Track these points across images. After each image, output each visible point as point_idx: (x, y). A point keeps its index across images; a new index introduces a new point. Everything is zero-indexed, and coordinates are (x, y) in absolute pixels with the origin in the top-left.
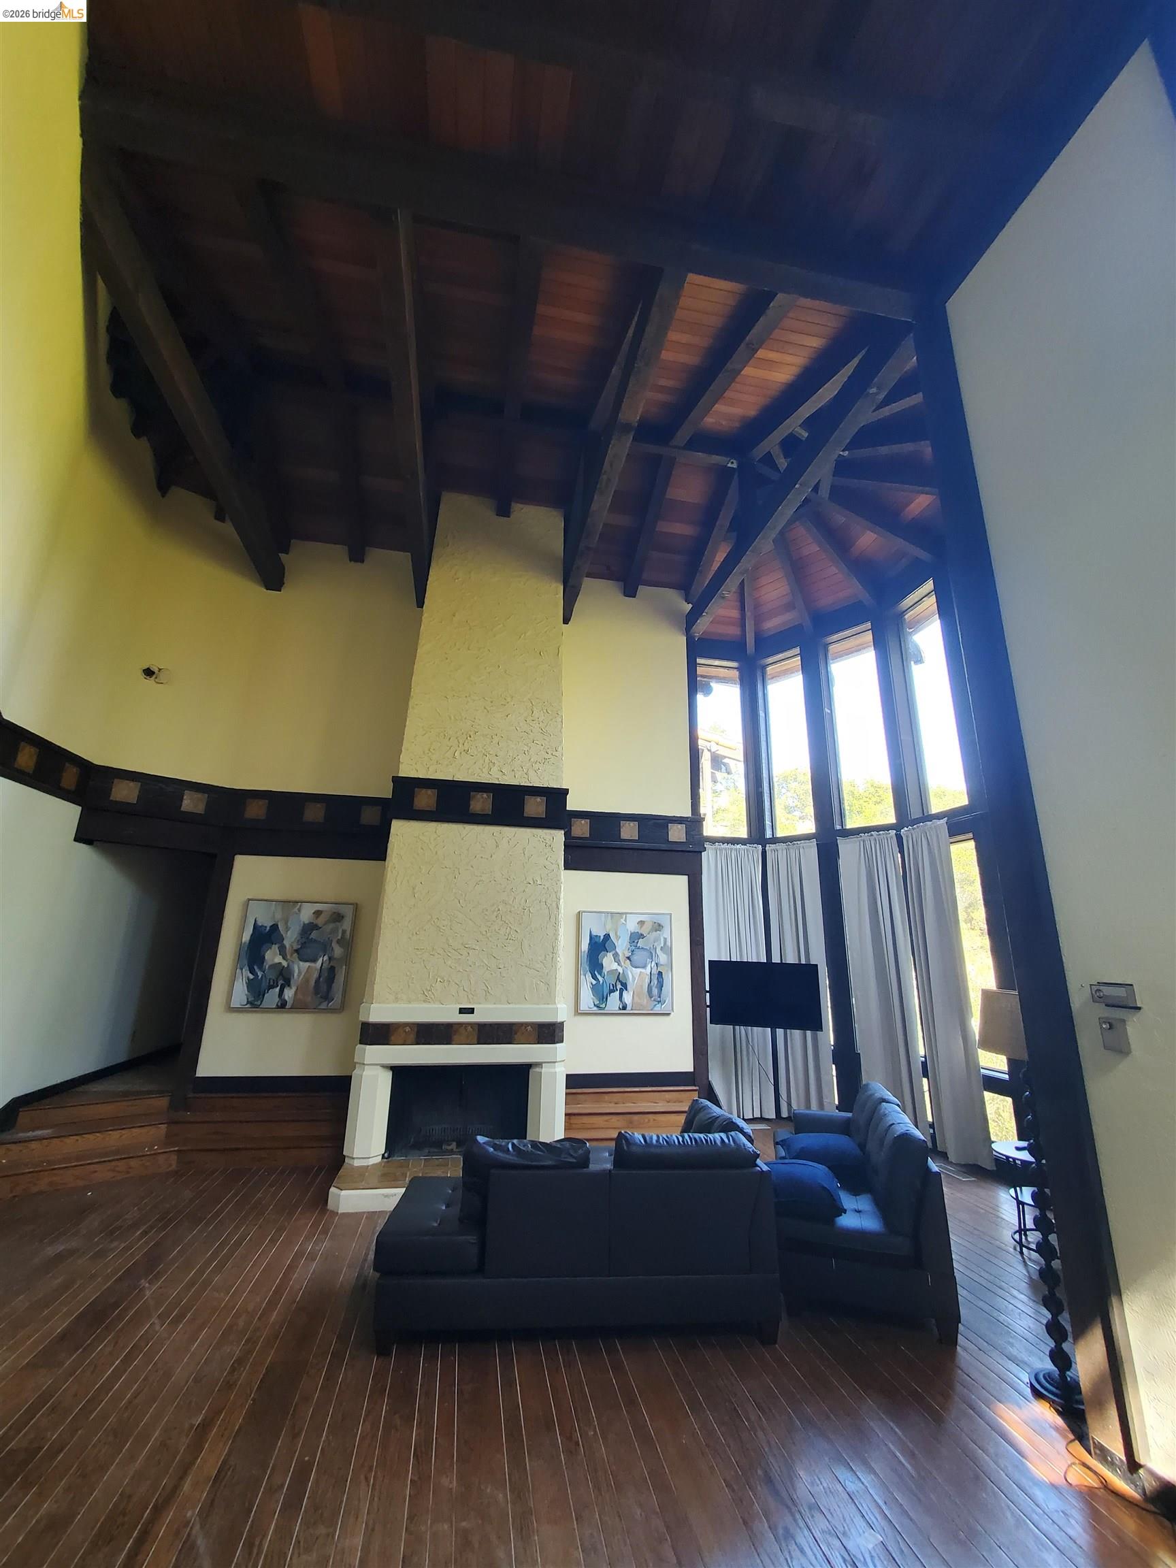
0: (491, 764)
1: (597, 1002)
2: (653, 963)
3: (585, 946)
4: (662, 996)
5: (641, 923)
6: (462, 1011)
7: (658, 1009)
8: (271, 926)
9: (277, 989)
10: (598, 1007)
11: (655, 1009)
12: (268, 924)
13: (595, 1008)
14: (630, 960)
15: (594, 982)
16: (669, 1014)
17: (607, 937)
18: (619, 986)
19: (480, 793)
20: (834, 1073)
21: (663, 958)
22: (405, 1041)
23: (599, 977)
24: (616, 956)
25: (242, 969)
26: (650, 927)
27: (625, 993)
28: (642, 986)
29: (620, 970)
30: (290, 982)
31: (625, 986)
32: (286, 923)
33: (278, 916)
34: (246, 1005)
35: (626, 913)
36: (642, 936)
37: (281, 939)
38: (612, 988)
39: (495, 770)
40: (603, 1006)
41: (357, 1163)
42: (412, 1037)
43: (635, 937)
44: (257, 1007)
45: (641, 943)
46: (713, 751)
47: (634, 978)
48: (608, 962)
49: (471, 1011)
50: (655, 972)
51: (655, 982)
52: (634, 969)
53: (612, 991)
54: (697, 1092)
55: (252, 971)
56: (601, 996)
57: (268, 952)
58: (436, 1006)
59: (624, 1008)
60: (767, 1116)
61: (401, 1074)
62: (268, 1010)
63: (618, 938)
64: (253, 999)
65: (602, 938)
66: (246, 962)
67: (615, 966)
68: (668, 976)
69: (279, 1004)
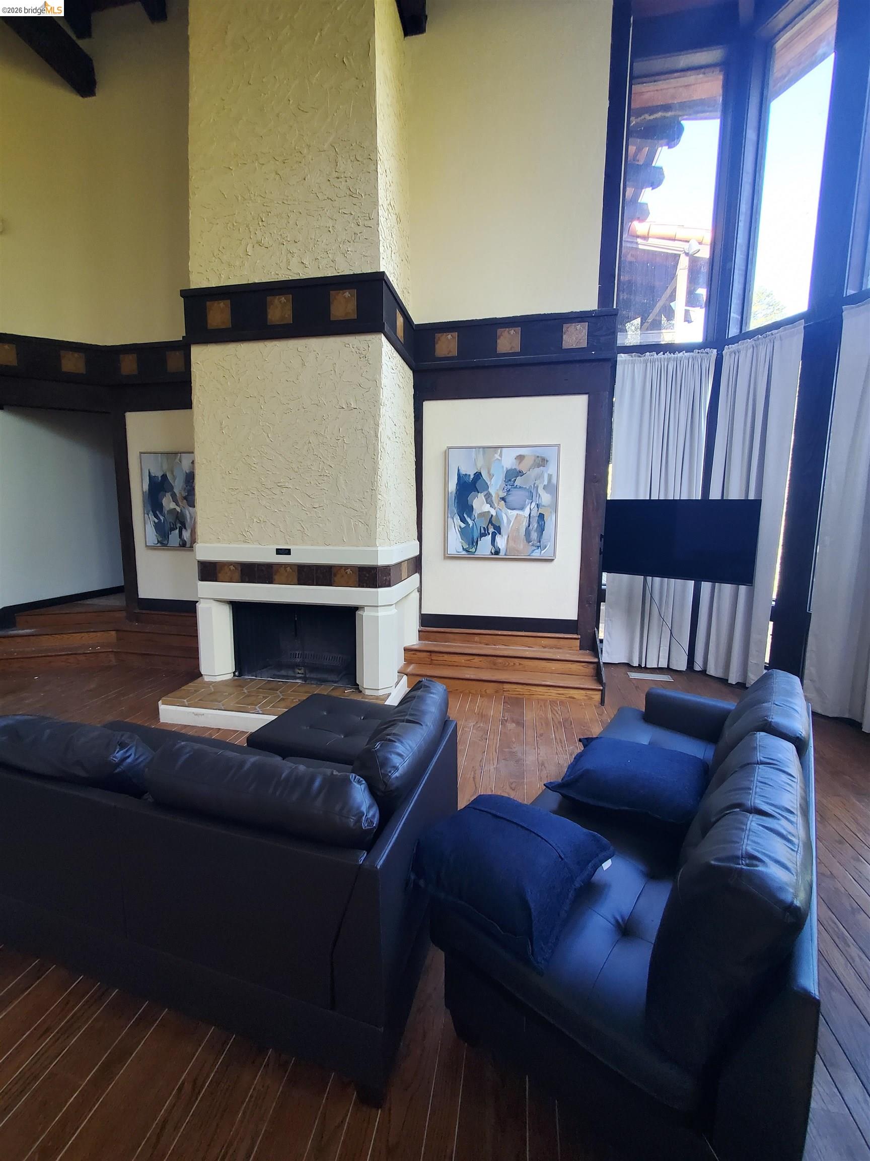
0: (289, 254)
1: (466, 546)
2: (533, 504)
3: (453, 486)
4: (542, 540)
5: (520, 458)
6: (279, 552)
7: (537, 554)
8: (162, 477)
9: (177, 531)
10: (468, 551)
11: (533, 554)
12: (159, 474)
13: (464, 553)
14: (505, 502)
15: (463, 525)
16: (552, 560)
17: (478, 475)
18: (491, 530)
19: (277, 297)
20: (770, 632)
21: (545, 498)
22: (231, 578)
23: (469, 520)
24: (488, 497)
25: (148, 514)
26: (531, 462)
27: (498, 538)
28: (518, 530)
29: (493, 512)
30: (185, 526)
31: (498, 530)
32: (172, 473)
33: (165, 467)
34: (158, 544)
35: (502, 447)
36: (520, 473)
37: (171, 488)
38: (483, 531)
39: (294, 261)
40: (473, 550)
41: (206, 679)
42: (237, 575)
43: (512, 476)
44: (165, 545)
45: (519, 481)
46: (690, 253)
47: (509, 521)
48: (479, 504)
49: (287, 552)
50: (535, 513)
51: (535, 525)
52: (509, 511)
53: (483, 535)
54: (579, 641)
55: (156, 516)
56: (471, 541)
57: (164, 499)
58: (254, 546)
59: (497, 552)
60: (674, 666)
61: (240, 610)
62: (173, 548)
63: (491, 476)
64: (161, 539)
65: (472, 477)
66: (150, 509)
67: (487, 508)
68: (551, 518)
69: (181, 544)
